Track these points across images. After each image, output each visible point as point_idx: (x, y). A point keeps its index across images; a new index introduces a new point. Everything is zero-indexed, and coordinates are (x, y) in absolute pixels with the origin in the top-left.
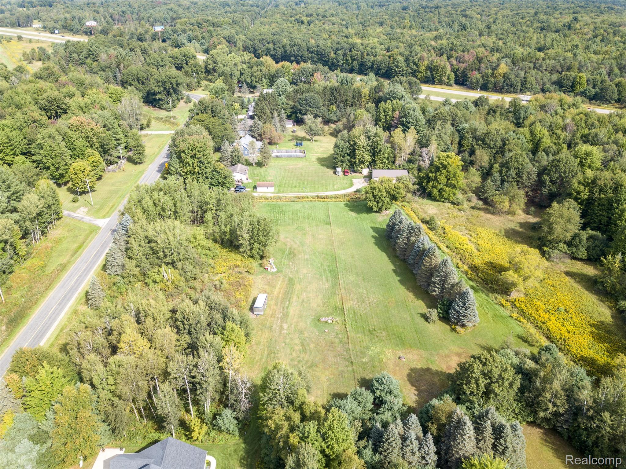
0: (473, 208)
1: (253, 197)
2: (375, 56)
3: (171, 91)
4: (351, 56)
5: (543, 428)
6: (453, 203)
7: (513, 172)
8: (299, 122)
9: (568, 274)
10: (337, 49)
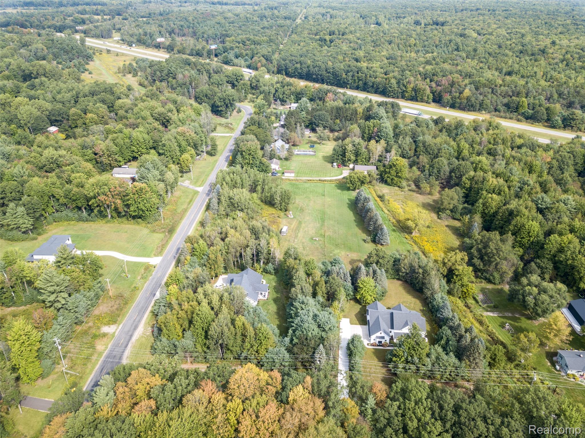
0: (410, 190)
1: (282, 179)
2: (376, 78)
3: (229, 105)
4: (358, 77)
5: (401, 280)
6: (399, 187)
7: (435, 171)
8: (313, 130)
9: (447, 226)
10: (348, 71)
